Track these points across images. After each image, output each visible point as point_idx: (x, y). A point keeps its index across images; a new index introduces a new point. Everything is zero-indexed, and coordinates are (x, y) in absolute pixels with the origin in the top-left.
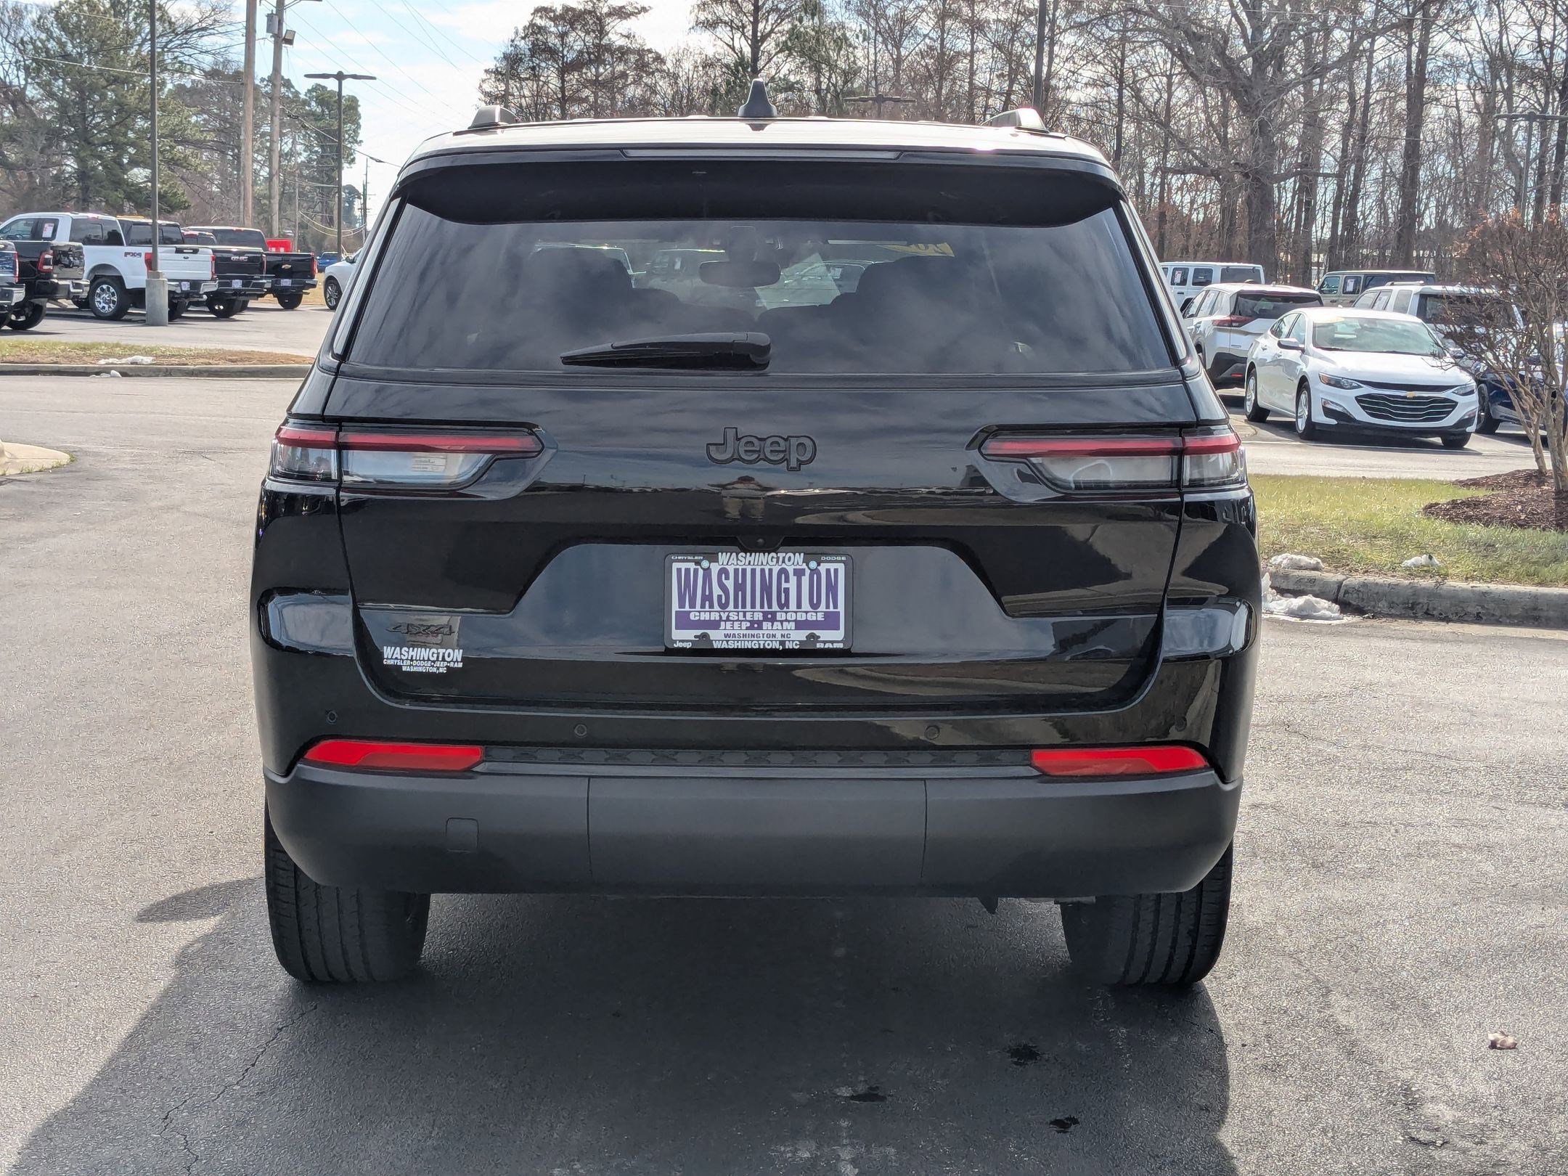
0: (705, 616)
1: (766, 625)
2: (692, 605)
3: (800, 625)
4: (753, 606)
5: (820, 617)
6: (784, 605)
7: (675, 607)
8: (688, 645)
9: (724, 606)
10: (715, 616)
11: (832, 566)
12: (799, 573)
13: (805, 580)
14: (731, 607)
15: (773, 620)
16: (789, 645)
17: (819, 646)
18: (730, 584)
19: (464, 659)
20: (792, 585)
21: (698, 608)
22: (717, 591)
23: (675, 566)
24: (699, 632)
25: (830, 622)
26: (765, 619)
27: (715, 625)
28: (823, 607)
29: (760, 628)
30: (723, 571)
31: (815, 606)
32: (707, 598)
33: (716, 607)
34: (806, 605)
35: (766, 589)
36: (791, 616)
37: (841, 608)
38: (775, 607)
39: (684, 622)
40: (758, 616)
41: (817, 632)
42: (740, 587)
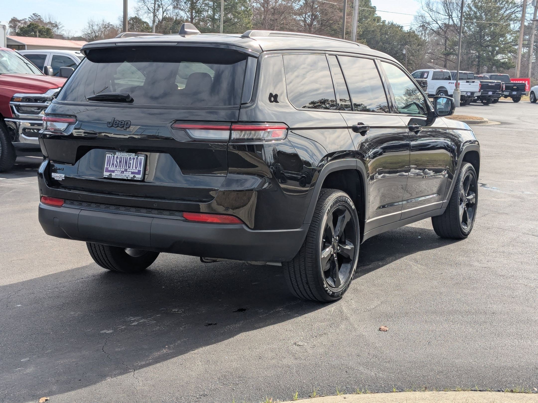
0: (112, 169)
1: (125, 172)
2: (109, 166)
3: (132, 173)
4: (123, 167)
5: (137, 171)
6: (129, 167)
7: (106, 166)
8: (107, 177)
9: (116, 167)
10: (114, 169)
11: (141, 157)
12: (134, 159)
13: (135, 160)
14: (118, 167)
15: (126, 171)
16: (129, 178)
17: (135, 179)
18: (118, 161)
19: (65, 177)
20: (132, 162)
21: (111, 167)
22: (115, 163)
23: (107, 155)
24: (110, 173)
25: (139, 173)
26: (125, 171)
27: (113, 171)
28: (138, 169)
29: (123, 173)
30: (117, 157)
31: (136, 168)
32: (113, 164)
33: (115, 167)
34: (134, 168)
35: (126, 163)
36: (131, 170)
37: (142, 169)
38: (127, 168)
39: (107, 171)
40: (123, 170)
41: (136, 175)
42: (120, 162)
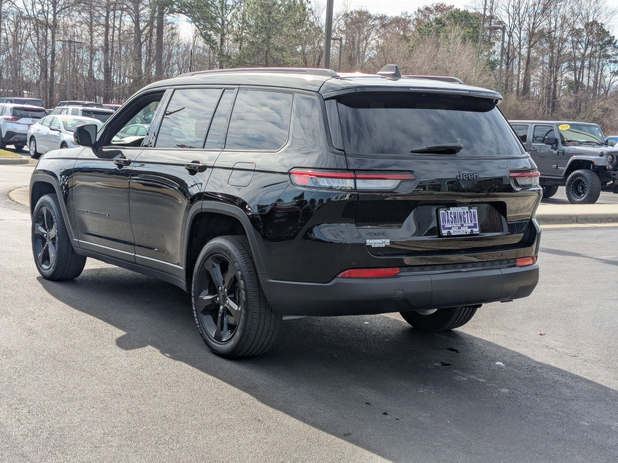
0: (448, 226)
1: (462, 228)
2: (445, 223)
3: (469, 227)
4: (458, 223)
5: (473, 225)
6: (465, 222)
7: (442, 224)
8: (446, 235)
9: (452, 223)
10: (450, 226)
11: (474, 210)
12: (467, 212)
13: (469, 214)
14: (454, 223)
15: (463, 226)
16: (468, 233)
17: (474, 233)
18: (453, 216)
19: (390, 242)
20: (466, 216)
21: (447, 224)
22: (450, 219)
23: (441, 211)
24: (448, 231)
25: (475, 226)
26: (461, 226)
27: (450, 228)
28: (473, 222)
29: (460, 229)
30: (451, 213)
31: (471, 222)
32: (448, 221)
33: (451, 223)
34: (470, 222)
35: (461, 217)
36: (467, 225)
37: (477, 222)
38: (463, 223)
39: (445, 228)
40: (460, 225)
41: (473, 229)
42: (455, 217)
